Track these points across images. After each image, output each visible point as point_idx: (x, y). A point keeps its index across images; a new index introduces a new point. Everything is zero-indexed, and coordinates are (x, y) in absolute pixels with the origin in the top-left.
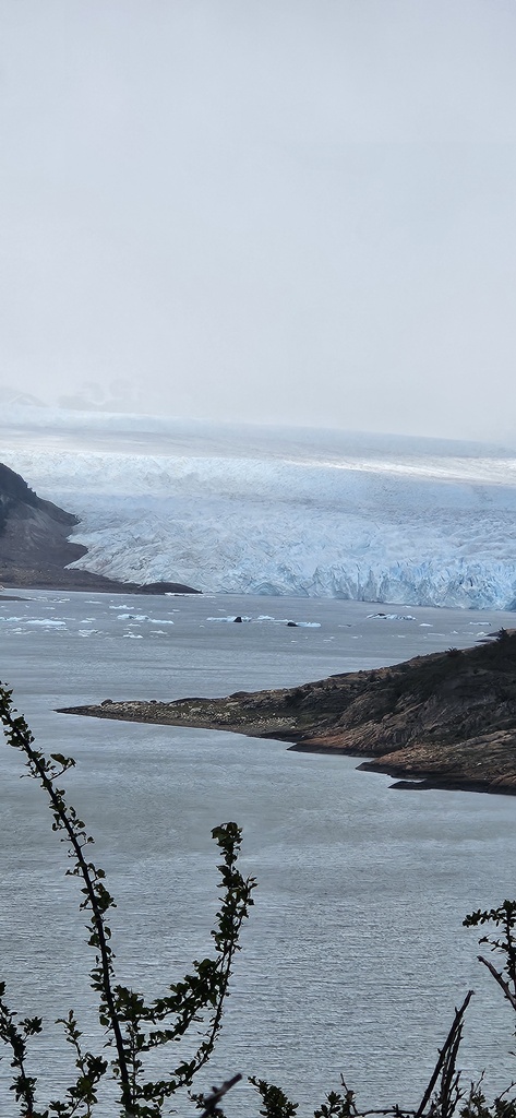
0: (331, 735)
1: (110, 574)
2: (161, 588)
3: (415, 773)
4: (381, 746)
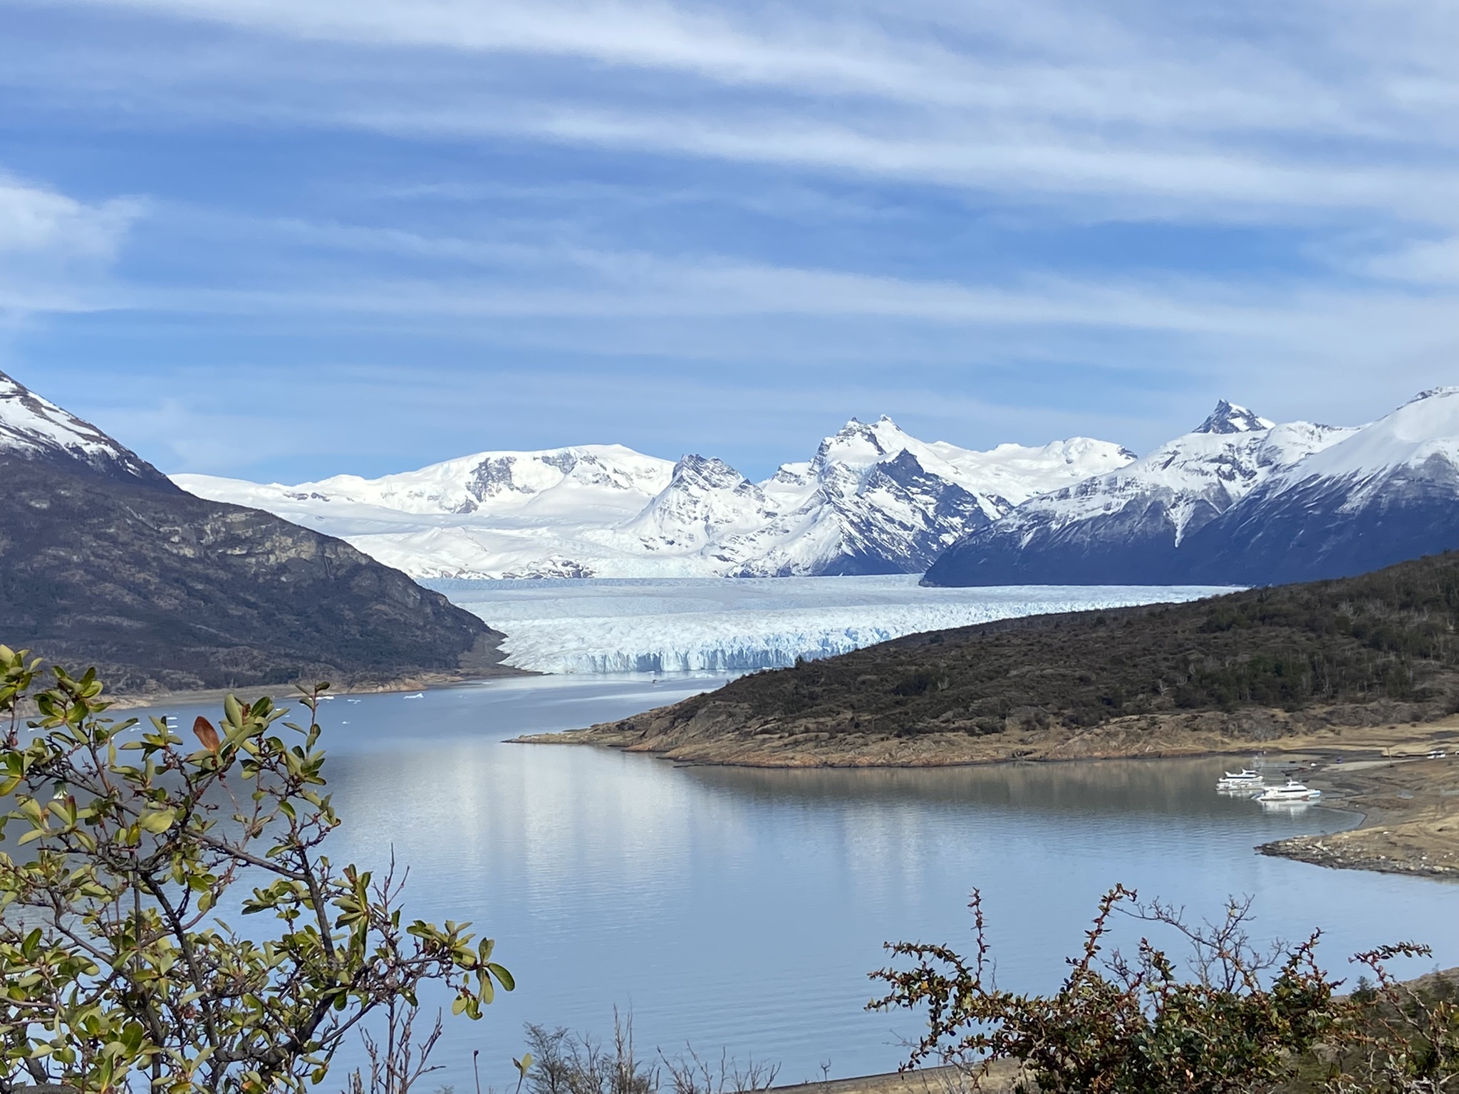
0: (639, 744)
4: (668, 747)
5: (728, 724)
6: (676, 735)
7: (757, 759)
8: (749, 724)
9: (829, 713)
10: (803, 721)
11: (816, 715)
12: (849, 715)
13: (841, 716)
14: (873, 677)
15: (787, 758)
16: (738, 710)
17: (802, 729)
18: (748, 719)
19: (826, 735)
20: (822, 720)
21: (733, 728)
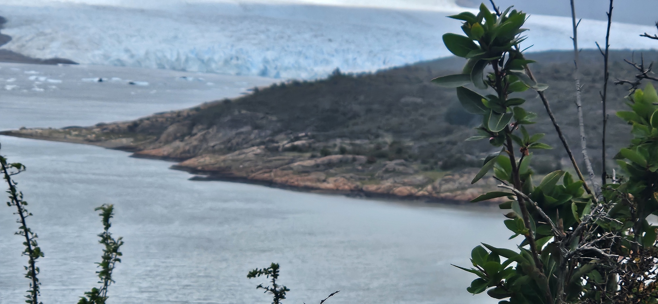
0: (154, 149)
1: (25, 52)
2: (55, 61)
3: (203, 171)
4: (183, 155)
5: (252, 136)
6: (195, 143)
7: (284, 179)
8: (277, 138)
9: (366, 134)
10: (338, 141)
11: (353, 136)
12: (388, 139)
13: (380, 140)
14: (419, 100)
15: (318, 180)
16: (264, 122)
17: (337, 149)
18: (276, 133)
19: (363, 158)
20: (358, 142)
21: (258, 141)
